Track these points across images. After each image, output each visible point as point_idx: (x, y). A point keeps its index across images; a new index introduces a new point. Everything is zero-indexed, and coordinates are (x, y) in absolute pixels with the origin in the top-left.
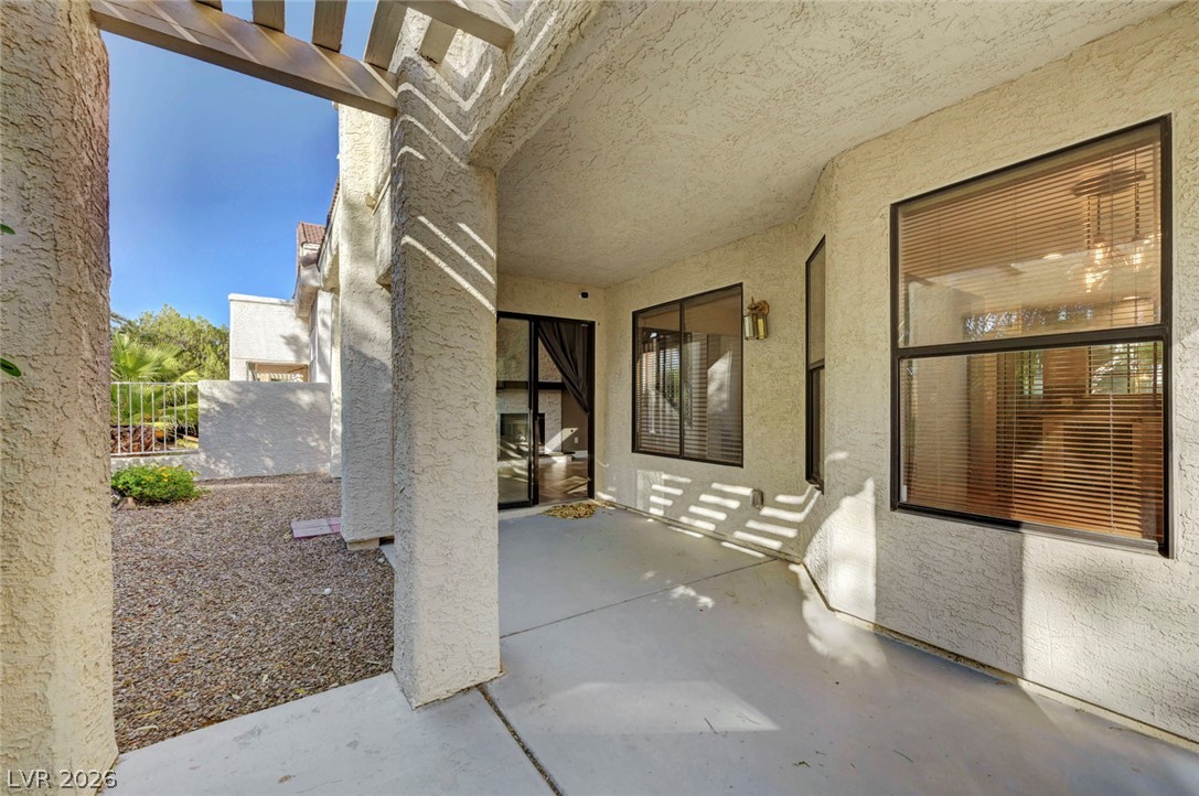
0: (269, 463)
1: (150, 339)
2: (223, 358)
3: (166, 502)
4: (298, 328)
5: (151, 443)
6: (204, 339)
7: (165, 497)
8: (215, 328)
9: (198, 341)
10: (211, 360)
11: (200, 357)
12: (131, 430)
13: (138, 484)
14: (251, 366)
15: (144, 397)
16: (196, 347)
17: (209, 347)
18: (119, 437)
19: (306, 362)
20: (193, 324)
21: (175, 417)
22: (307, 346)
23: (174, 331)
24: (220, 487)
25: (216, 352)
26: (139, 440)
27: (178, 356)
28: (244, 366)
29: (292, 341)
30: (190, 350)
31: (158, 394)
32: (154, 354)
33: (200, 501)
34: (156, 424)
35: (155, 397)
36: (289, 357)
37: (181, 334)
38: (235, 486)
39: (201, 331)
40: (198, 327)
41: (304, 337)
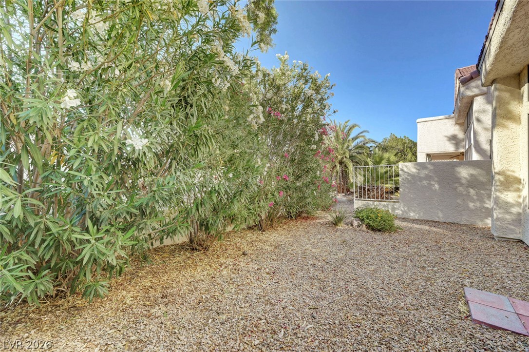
0: (441, 215)
1: (385, 149)
2: (415, 154)
3: (380, 231)
4: (456, 130)
5: (383, 194)
6: (407, 146)
7: (379, 228)
8: (411, 141)
9: (404, 147)
10: (410, 156)
11: (405, 155)
12: (375, 188)
13: (368, 218)
14: (428, 155)
15: (380, 173)
16: (403, 151)
17: (409, 150)
18: (371, 191)
19: (462, 150)
20: (402, 140)
21: (393, 182)
22: (463, 140)
23: (394, 145)
24: (409, 225)
25: (412, 152)
26: (378, 193)
27: (396, 155)
28: (425, 156)
29: (453, 138)
30: (401, 152)
31: (386, 172)
32: (386, 155)
33: (397, 234)
34: (385, 185)
35: (385, 174)
36: (450, 148)
37: (397, 145)
38: (418, 226)
39: (405, 143)
40: (404, 141)
41: (461, 135)
